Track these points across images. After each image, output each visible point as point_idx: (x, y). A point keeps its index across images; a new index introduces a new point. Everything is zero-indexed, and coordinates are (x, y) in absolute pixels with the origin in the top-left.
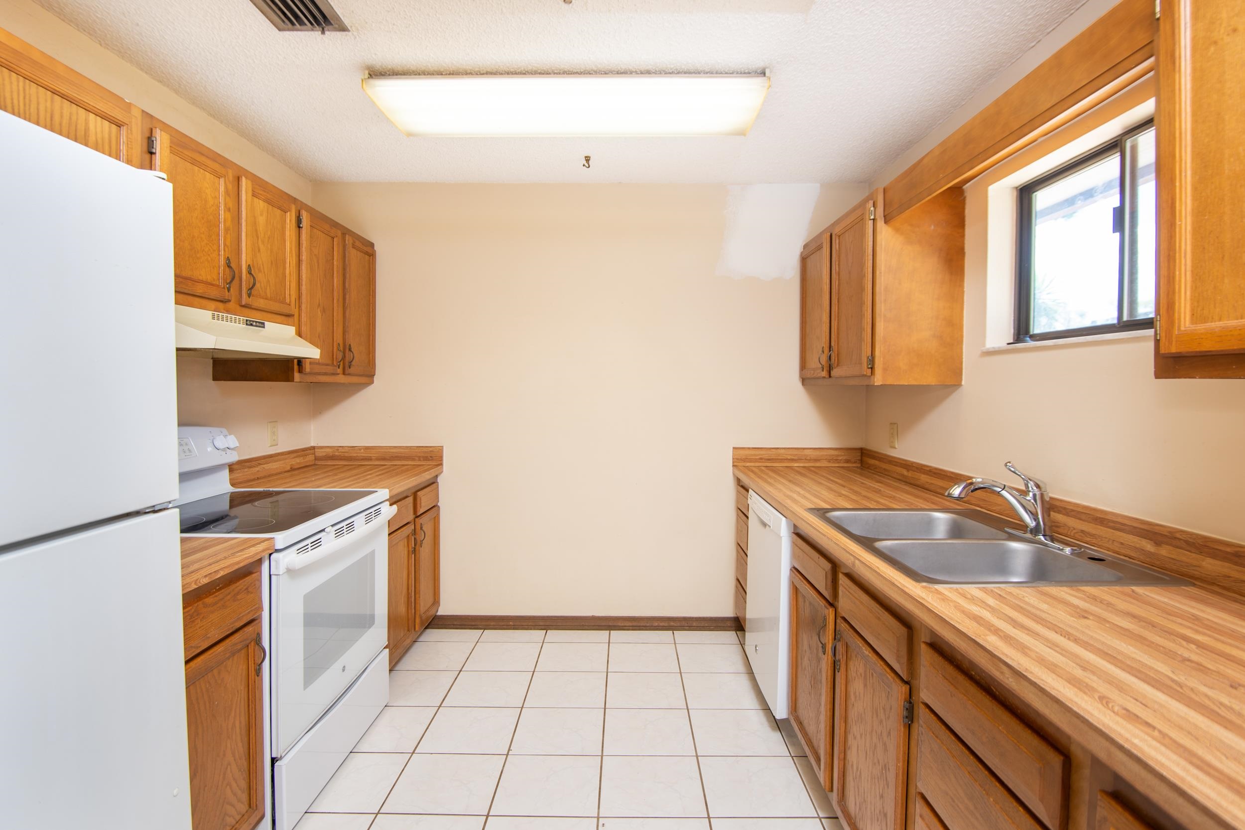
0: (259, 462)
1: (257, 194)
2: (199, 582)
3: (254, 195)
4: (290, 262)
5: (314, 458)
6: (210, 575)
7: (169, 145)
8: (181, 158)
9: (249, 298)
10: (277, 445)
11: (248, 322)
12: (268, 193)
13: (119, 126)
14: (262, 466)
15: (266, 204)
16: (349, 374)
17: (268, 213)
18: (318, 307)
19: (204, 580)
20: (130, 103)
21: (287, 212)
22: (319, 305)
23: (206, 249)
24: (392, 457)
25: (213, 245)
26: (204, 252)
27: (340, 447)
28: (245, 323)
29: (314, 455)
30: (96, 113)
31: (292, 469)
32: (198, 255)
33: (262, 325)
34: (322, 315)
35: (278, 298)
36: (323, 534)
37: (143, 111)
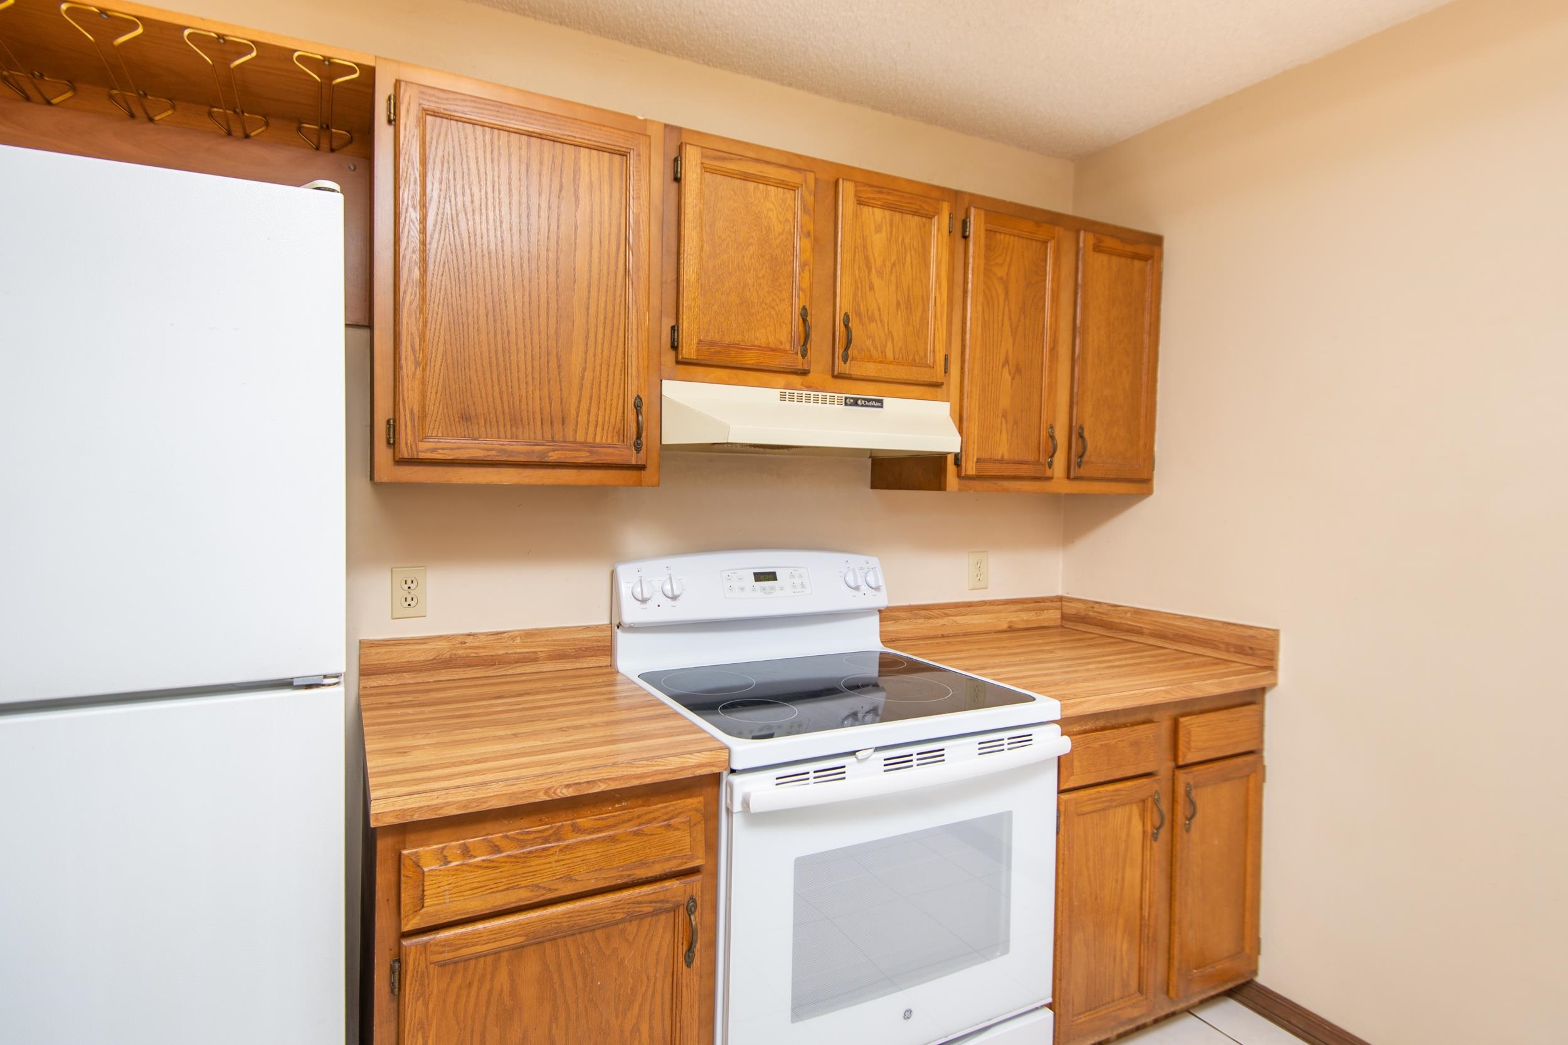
0: (945, 611)
1: (865, 200)
2: (554, 793)
3: (860, 202)
4: (935, 298)
5: (1059, 616)
6: (578, 786)
7: (699, 162)
8: (725, 176)
9: (845, 363)
10: (986, 588)
11: (848, 400)
12: (889, 194)
13: (624, 154)
14: (950, 618)
15: (888, 213)
16: (1076, 478)
17: (891, 225)
18: (1003, 366)
19: (564, 791)
20: (646, 121)
21: (934, 216)
22: (1006, 361)
23: (768, 300)
24: (1177, 635)
25: (781, 292)
26: (763, 305)
27: (1096, 603)
28: (843, 403)
29: (1060, 611)
30: (590, 146)
31: (1011, 629)
32: (753, 311)
33: (880, 404)
34: (1013, 379)
35: (911, 358)
36: (852, 759)
37: (666, 126)
